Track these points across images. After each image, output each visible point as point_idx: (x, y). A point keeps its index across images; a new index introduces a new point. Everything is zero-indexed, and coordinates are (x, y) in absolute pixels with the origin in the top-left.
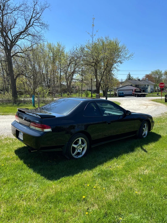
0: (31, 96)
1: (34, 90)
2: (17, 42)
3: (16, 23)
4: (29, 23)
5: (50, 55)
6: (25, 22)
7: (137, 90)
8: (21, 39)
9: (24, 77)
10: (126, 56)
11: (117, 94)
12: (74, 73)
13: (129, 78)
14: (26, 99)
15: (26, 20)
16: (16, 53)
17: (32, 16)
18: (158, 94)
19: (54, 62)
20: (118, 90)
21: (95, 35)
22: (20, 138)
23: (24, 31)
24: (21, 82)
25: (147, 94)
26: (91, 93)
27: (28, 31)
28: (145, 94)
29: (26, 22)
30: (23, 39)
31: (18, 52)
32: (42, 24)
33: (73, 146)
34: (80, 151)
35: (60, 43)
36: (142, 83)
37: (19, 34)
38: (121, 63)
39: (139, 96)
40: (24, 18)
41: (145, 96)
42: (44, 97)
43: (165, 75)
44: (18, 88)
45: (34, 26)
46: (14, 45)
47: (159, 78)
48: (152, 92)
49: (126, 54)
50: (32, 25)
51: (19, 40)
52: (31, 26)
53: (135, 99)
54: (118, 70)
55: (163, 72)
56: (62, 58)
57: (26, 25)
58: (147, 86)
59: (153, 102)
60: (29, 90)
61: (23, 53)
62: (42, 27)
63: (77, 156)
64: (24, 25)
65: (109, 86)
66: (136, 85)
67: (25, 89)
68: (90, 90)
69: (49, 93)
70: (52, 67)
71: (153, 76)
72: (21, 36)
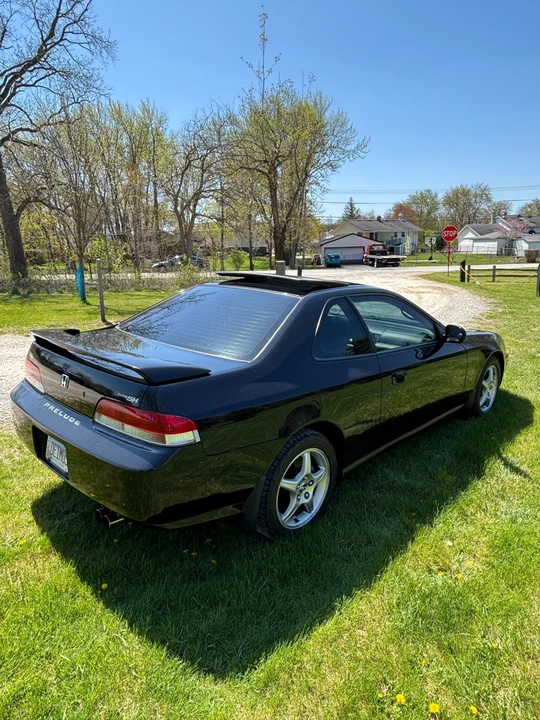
0: (72, 268)
1: (81, 249)
2: (13, 94)
3: (5, 30)
4: (52, 34)
5: (119, 141)
6: (35, 29)
7: (375, 248)
8: (26, 85)
9: (45, 209)
10: (348, 148)
11: (322, 260)
12: (197, 196)
13: (351, 215)
14: (55, 278)
15: (40, 24)
16: (15, 132)
17: (59, 10)
18: (431, 259)
19: (133, 164)
20: (323, 247)
21: (270, 72)
22: (54, 461)
23: (35, 61)
24: (36, 226)
25: (403, 259)
26: (250, 258)
27: (49, 60)
28: (398, 260)
29: (41, 31)
30: (33, 85)
31: (21, 129)
32: (94, 39)
33: (282, 489)
34: (307, 498)
35: (151, 102)
36: (387, 228)
37: (20, 68)
38: (333, 167)
39: (382, 264)
40: (33, 16)
41: (397, 265)
42: (110, 269)
43: (444, 205)
44: (27, 243)
45: (66, 43)
46: (6, 105)
47: (429, 213)
48: (412, 253)
49: (347, 141)
50: (62, 40)
51: (22, 88)
52: (56, 44)
53: (374, 274)
54: (325, 191)
55: (441, 197)
56: (159, 150)
57: (42, 38)
58: (399, 236)
59: (428, 281)
60: (62, 249)
61: (35, 131)
62: (93, 48)
63: (297, 521)
64: (34, 37)
65: (298, 238)
66: (371, 234)
67: (50, 247)
68: (245, 249)
69: (126, 257)
70: (130, 178)
71: (414, 207)
72: (27, 76)
